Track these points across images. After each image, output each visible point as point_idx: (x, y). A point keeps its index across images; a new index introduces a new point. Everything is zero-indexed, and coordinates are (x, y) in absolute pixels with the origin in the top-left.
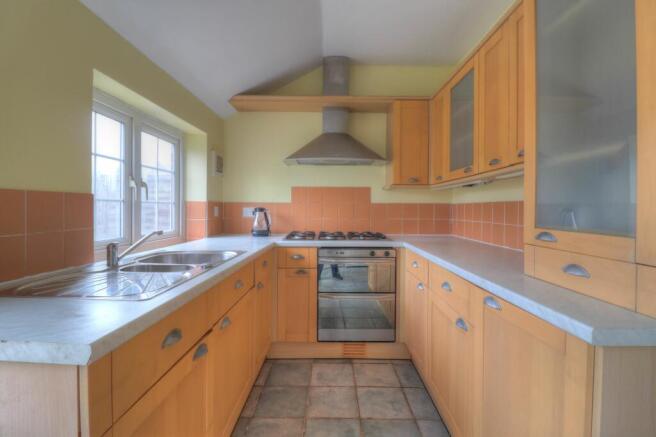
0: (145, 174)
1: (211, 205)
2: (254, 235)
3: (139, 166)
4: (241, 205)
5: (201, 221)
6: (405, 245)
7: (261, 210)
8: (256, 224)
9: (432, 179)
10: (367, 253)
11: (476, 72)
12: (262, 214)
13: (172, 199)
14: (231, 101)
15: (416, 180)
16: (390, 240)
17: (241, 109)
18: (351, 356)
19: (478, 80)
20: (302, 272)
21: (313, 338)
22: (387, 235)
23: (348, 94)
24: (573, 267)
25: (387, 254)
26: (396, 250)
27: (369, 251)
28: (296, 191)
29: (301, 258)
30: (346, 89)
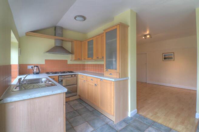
2: (34, 74)
4: (27, 65)
5: (16, 71)
6: (79, 73)
7: (37, 66)
9: (83, 59)
10: (70, 76)
11: (94, 40)
12: (37, 67)
15: (79, 59)
16: (75, 73)
19: (94, 42)
22: (74, 71)
23: (62, 37)
24: (110, 74)
25: (75, 76)
26: (77, 75)
28: (46, 61)
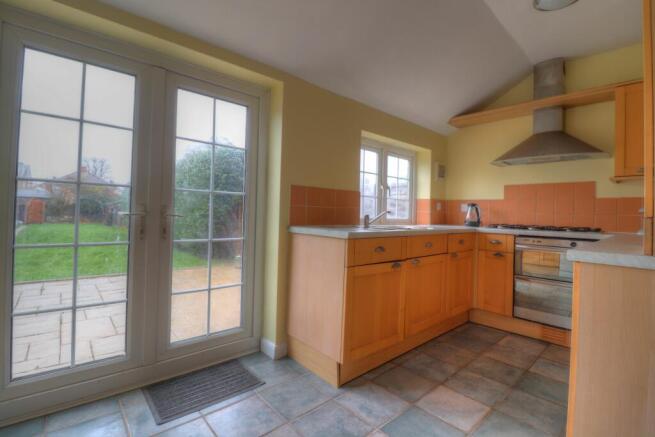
0: (390, 182)
1: (434, 202)
3: (386, 176)
4: (460, 202)
5: (426, 213)
7: (473, 205)
8: (468, 216)
12: (474, 208)
13: (407, 197)
14: (450, 122)
17: (460, 127)
18: (551, 341)
20: (499, 255)
21: (509, 313)
23: (564, 93)
27: (570, 242)
28: (508, 189)
29: (499, 243)
30: (562, 88)
